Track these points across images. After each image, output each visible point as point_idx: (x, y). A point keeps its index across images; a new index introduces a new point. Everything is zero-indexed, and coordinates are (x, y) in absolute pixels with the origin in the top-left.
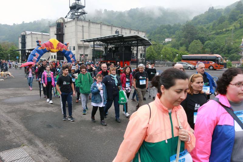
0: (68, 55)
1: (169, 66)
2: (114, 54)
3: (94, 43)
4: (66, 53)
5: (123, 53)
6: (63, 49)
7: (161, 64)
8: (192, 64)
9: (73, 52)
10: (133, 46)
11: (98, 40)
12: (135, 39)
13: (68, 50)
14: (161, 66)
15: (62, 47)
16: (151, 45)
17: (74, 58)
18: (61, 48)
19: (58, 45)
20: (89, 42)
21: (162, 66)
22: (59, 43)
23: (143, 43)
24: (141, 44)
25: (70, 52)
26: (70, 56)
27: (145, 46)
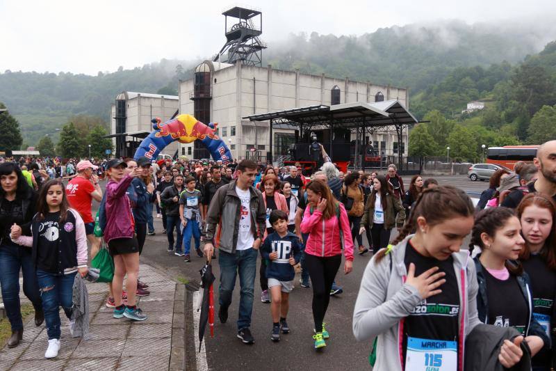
0: (216, 148)
1: (461, 174)
3: (271, 123)
4: (212, 144)
5: (331, 145)
6: (204, 137)
7: (440, 169)
9: (228, 140)
10: (372, 126)
11: (278, 115)
12: (359, 114)
13: (217, 138)
14: (439, 173)
15: (204, 131)
16: (415, 122)
17: (229, 155)
18: (202, 134)
19: (196, 127)
20: (260, 120)
21: (442, 175)
22: (197, 124)
23: (396, 118)
24: (391, 121)
25: (220, 143)
26: (220, 150)
27: (401, 125)
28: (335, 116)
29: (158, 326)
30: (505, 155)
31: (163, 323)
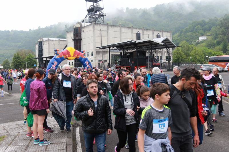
0: (85, 62)
2: (128, 60)
3: (109, 49)
4: (82, 60)
5: (137, 59)
6: (79, 57)
8: (221, 66)
9: (90, 58)
10: (155, 49)
11: (112, 46)
12: (149, 44)
15: (79, 54)
16: (175, 47)
17: (91, 65)
18: (78, 56)
19: (75, 53)
20: (104, 48)
23: (166, 45)
24: (164, 46)
25: (86, 59)
26: (86, 63)
27: (169, 48)
28: (138, 45)
29: (60, 144)
30: (217, 60)
31: (62, 143)
